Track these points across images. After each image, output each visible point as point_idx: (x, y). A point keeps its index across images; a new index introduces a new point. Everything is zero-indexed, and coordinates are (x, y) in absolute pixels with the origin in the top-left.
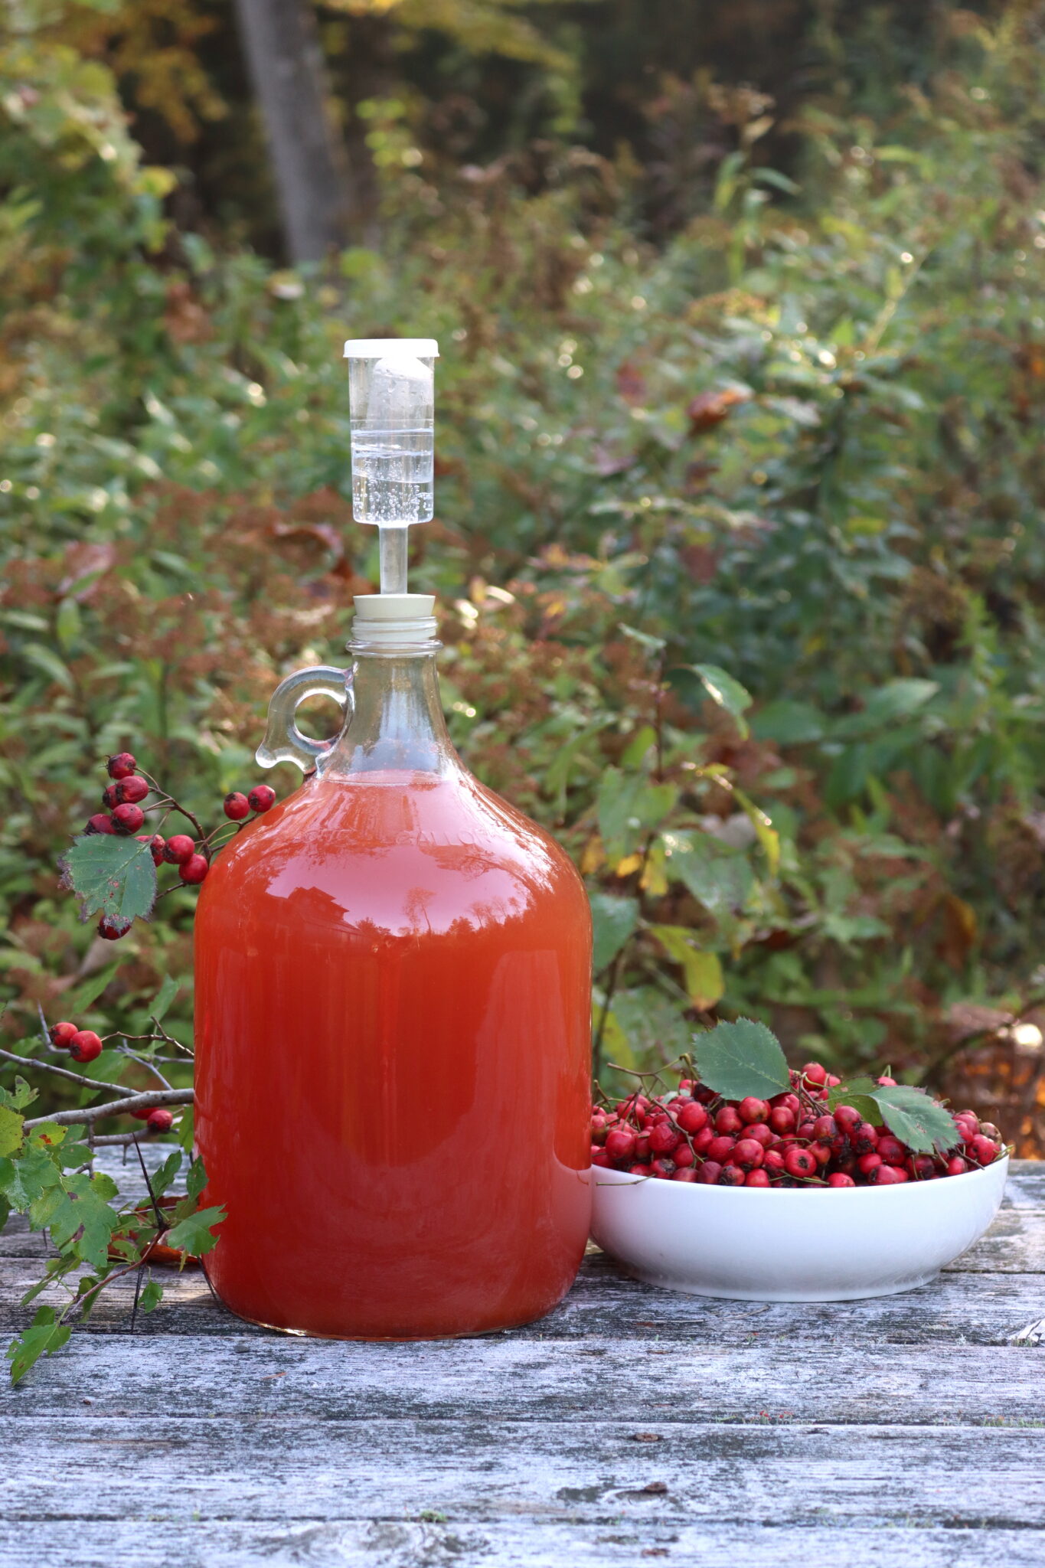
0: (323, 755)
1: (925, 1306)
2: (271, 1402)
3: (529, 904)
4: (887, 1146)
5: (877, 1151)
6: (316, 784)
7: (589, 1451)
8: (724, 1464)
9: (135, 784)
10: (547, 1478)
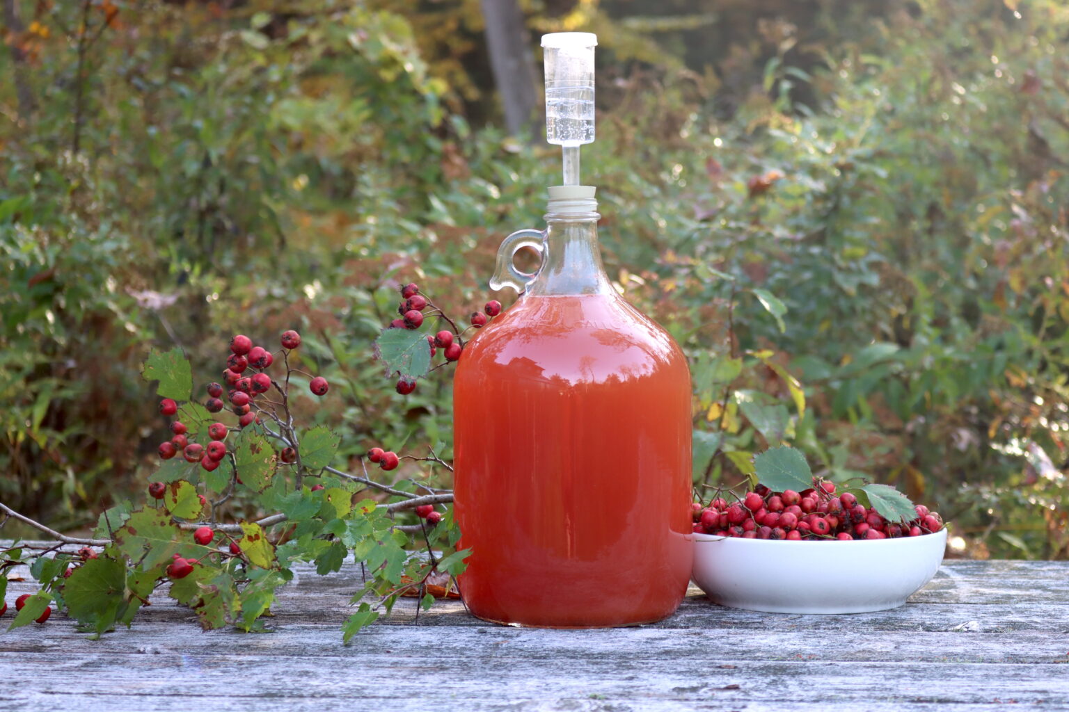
0: (530, 283)
1: (897, 616)
2: (499, 653)
3: (654, 368)
4: (872, 519)
5: (866, 521)
6: (525, 299)
7: (691, 672)
8: (775, 678)
9: (418, 300)
10: (667, 683)
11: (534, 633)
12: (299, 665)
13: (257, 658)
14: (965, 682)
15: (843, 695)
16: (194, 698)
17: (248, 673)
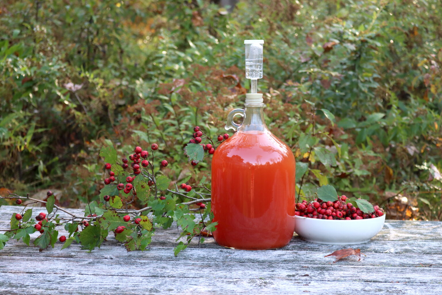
0: (239, 128)
1: (366, 246)
2: (228, 260)
3: (282, 159)
4: (358, 212)
5: (356, 213)
6: (237, 133)
7: (293, 269)
8: (321, 272)
9: (199, 133)
10: (284, 273)
11: (240, 251)
12: (161, 264)
13: (146, 261)
14: (384, 274)
15: (343, 279)
16: (130, 277)
17: (144, 267)
